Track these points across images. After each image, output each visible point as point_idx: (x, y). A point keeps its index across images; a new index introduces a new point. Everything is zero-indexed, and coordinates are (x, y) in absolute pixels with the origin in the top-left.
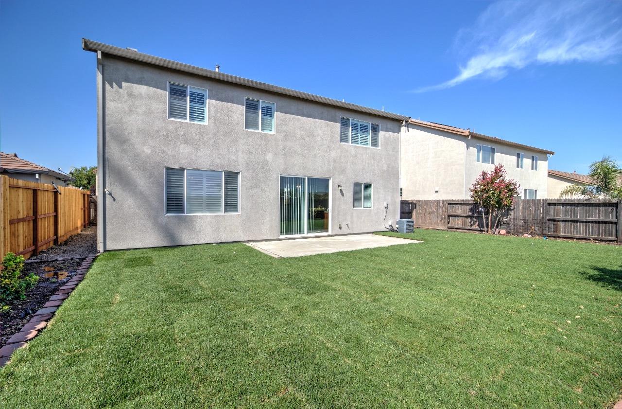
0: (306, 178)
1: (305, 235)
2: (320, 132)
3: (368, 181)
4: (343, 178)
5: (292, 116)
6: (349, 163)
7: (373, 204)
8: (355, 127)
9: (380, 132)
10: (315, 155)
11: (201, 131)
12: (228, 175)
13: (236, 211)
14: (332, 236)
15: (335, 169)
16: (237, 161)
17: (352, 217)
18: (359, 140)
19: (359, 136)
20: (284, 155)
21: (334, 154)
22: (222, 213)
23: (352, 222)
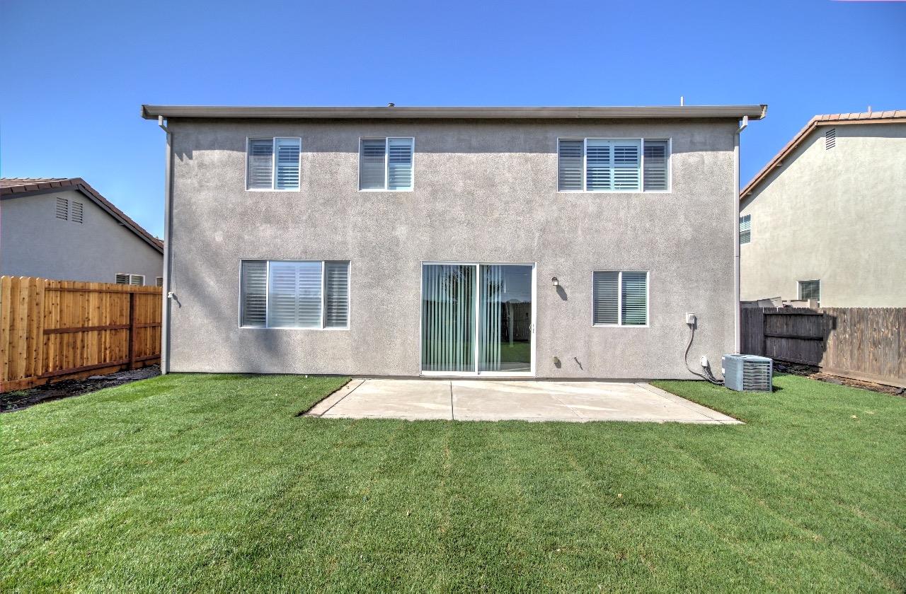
0: (478, 266)
1: (476, 374)
2: (508, 176)
3: (635, 267)
4: (564, 263)
5: (447, 155)
6: (580, 232)
7: (650, 317)
8: (599, 155)
9: (671, 156)
10: (497, 220)
11: (289, 202)
12: (336, 268)
13: (345, 324)
14: (537, 379)
15: (545, 245)
16: (344, 243)
17: (588, 344)
18: (612, 179)
19: (612, 171)
20: (431, 226)
21: (540, 215)
22: (320, 327)
23: (590, 355)
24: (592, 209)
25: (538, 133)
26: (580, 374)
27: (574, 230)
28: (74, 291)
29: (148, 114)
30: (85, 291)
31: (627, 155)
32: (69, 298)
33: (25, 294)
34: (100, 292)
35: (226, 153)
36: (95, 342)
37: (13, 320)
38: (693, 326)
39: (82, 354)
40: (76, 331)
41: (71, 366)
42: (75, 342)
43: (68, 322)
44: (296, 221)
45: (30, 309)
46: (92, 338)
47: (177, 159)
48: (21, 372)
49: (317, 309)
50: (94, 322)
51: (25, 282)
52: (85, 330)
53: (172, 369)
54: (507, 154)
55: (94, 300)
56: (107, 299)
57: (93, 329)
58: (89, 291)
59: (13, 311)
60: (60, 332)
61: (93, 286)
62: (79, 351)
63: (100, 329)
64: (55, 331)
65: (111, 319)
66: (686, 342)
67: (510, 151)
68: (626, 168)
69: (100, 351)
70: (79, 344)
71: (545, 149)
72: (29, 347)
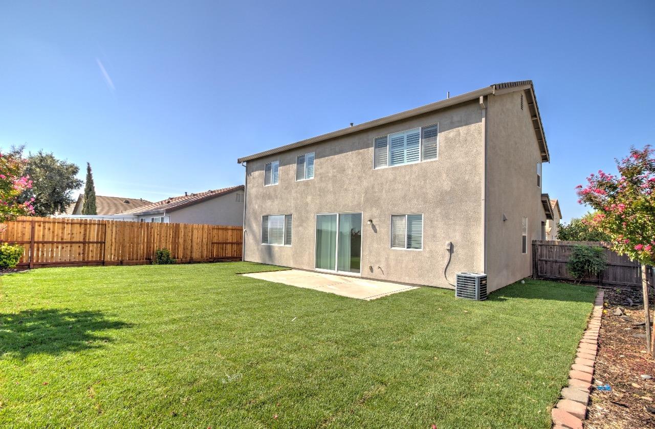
0: (338, 214)
1: (335, 272)
2: (351, 164)
3: (414, 211)
4: (375, 211)
5: (326, 158)
6: (384, 192)
7: (424, 244)
8: (398, 143)
9: (439, 134)
10: (346, 189)
11: (275, 188)
12: (288, 217)
13: (290, 244)
14: (363, 278)
15: (367, 200)
16: (291, 206)
17: (387, 259)
18: (405, 156)
19: (405, 151)
20: (320, 195)
21: (365, 184)
22: (283, 245)
23: (388, 266)
24: (391, 177)
25: (364, 137)
26: (383, 277)
27: (381, 191)
28: (223, 229)
29: (239, 162)
30: (226, 229)
31: (412, 140)
32: (220, 232)
33: (206, 230)
34: (232, 229)
35: (260, 171)
36: (230, 248)
37: (202, 238)
38: (451, 250)
39: (225, 252)
40: (223, 243)
41: (222, 256)
42: (223, 248)
43: (221, 240)
44: (277, 198)
45: (208, 235)
46: (229, 246)
47: (248, 177)
48: (205, 256)
49: (281, 236)
50: (230, 241)
51: (206, 226)
52: (226, 243)
53: (246, 260)
54: (351, 152)
55: (230, 232)
56: (235, 232)
57: (229, 243)
58: (228, 229)
59: (202, 236)
60: (218, 243)
61: (229, 227)
62: (224, 251)
63: (232, 243)
64: (216, 243)
65: (236, 240)
66: (446, 262)
67: (352, 151)
68: (412, 148)
69: (232, 252)
70: (224, 248)
71: (368, 146)
72: (207, 248)
